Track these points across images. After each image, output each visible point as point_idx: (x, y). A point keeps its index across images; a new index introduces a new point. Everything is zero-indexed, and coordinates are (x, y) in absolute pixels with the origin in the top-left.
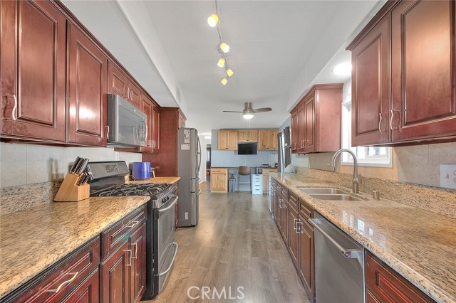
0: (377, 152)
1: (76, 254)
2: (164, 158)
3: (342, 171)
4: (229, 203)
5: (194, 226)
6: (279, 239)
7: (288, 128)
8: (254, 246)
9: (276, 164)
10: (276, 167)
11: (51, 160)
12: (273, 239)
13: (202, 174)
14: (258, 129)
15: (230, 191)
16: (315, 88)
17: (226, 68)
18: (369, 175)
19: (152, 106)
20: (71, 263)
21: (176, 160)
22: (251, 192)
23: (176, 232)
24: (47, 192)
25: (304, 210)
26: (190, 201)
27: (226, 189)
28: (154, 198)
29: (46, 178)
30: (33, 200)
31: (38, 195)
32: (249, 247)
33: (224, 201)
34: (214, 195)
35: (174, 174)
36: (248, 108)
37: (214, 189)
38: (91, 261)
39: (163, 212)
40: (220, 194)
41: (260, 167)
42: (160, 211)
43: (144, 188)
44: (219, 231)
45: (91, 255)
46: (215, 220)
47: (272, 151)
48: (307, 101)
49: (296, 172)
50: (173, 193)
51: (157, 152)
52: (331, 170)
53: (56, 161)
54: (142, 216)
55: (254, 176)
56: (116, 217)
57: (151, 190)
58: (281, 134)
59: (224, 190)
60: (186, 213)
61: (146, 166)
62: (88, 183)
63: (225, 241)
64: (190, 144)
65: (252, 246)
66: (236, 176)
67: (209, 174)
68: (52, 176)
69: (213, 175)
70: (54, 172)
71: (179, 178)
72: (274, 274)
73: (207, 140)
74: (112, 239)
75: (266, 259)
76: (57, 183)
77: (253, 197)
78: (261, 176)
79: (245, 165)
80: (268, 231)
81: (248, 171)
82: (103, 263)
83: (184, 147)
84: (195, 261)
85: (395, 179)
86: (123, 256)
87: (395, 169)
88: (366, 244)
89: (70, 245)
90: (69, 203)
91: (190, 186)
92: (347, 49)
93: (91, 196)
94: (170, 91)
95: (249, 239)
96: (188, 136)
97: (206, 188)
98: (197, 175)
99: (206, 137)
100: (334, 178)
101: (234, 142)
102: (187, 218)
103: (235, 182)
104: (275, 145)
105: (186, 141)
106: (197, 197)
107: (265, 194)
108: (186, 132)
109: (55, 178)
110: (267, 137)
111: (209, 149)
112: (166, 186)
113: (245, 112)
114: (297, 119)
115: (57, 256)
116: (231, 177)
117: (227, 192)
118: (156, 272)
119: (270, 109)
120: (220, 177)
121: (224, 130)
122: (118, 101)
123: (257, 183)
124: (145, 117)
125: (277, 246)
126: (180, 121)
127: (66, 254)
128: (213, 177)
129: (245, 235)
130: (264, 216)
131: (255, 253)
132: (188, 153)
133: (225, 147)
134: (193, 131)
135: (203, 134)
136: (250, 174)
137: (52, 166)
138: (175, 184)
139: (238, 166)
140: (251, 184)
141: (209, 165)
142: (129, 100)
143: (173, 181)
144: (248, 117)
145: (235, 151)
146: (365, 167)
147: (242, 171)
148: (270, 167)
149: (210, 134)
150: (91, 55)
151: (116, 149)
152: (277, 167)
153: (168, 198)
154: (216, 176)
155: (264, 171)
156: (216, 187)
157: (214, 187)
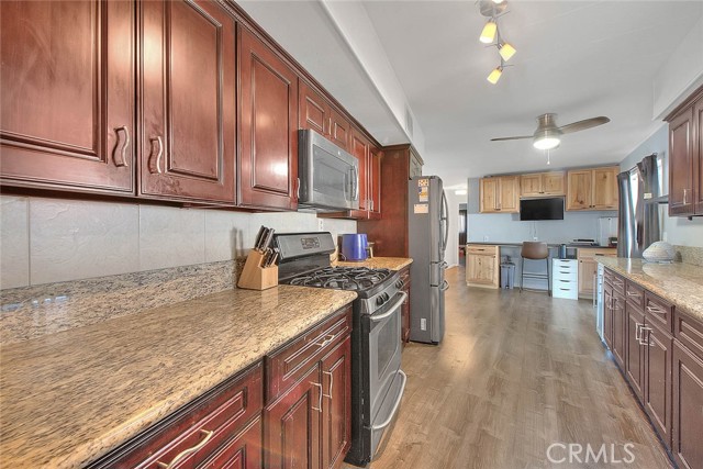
1: (214, 395)
2: (387, 228)
4: (503, 309)
5: (435, 344)
8: (564, 412)
9: (613, 239)
10: (613, 246)
11: (235, 231)
12: (617, 410)
13: (451, 255)
15: (504, 287)
17: (499, 43)
19: (368, 146)
20: (204, 412)
21: (406, 231)
22: (550, 293)
23: (406, 350)
24: (230, 274)
26: (429, 301)
27: (496, 282)
28: (363, 296)
29: (228, 255)
30: (213, 285)
31: (218, 278)
32: (552, 415)
33: (492, 304)
34: (472, 290)
35: (403, 254)
36: (547, 125)
37: (472, 281)
38: (245, 406)
39: (378, 322)
40: (483, 291)
41: (572, 245)
42: (374, 318)
43: (352, 275)
44: (484, 362)
45: (245, 395)
46: (476, 339)
47: (604, 212)
49: (679, 258)
50: (398, 287)
51: (376, 217)
53: (241, 232)
54: (343, 326)
55: (557, 263)
56: (291, 330)
57: (361, 281)
59: (492, 283)
60: (423, 320)
61: (361, 240)
62: (277, 263)
63: (495, 386)
64: (429, 203)
65: (560, 413)
66: (516, 261)
67: (463, 254)
68: (236, 252)
70: (239, 248)
71: (410, 261)
73: (459, 196)
74: (287, 367)
76: (240, 261)
77: (554, 303)
79: (535, 239)
80: (598, 387)
82: (270, 408)
83: (420, 209)
84: (437, 412)
86: (309, 393)
89: (196, 384)
90: (251, 292)
91: (428, 276)
93: (280, 283)
94: (395, 118)
95: (551, 395)
96: (425, 190)
97: (458, 278)
98: (441, 256)
99: (458, 190)
101: (513, 199)
102: (423, 328)
103: (514, 271)
104: (610, 198)
105: (423, 198)
106: (441, 294)
107: (586, 299)
108: (422, 183)
109: (239, 255)
110: (589, 184)
111: (464, 212)
112: (385, 275)
113: (538, 135)
115: (168, 405)
116: (506, 261)
117: (497, 287)
118: (367, 423)
119: (603, 120)
120: (484, 260)
121: (493, 177)
122: (314, 138)
124: (355, 163)
125: (629, 432)
126: (412, 166)
127: (186, 400)
128: (472, 259)
129: (540, 385)
130: (583, 347)
132: (425, 217)
133: (493, 206)
134: (436, 182)
135: (452, 188)
136: (546, 257)
137: (235, 240)
138: (402, 271)
139: (521, 242)
140: (549, 278)
141: (463, 238)
142: (332, 138)
143: (398, 265)
144: (546, 144)
147: (528, 251)
148: (596, 246)
149: (466, 186)
150: (275, 73)
151: (320, 215)
152: (615, 245)
153: (388, 297)
154: (477, 258)
155: (582, 252)
156: (476, 277)
157: (472, 277)
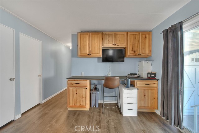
14: (128, 32)
15: (93, 106)
27: (88, 106)
66: (100, 88)
69: (71, 89)
78: (134, 91)
81: (116, 83)
101: (98, 47)
117: (88, 109)
120: (79, 90)
123: (130, 101)
145: (99, 58)
147: (108, 83)
154: (75, 89)
155: (138, 83)
156: (74, 104)
157: (71, 104)
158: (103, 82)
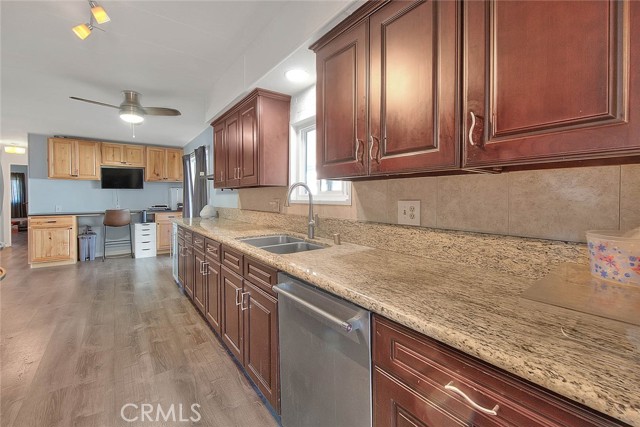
0: (330, 187)
3: (290, 211)
6: (201, 326)
7: (203, 148)
8: (156, 351)
9: (180, 204)
10: (179, 210)
12: (191, 328)
14: (146, 146)
15: (83, 259)
16: (256, 93)
18: (324, 215)
22: (132, 256)
25: (256, 274)
27: (74, 256)
32: (146, 358)
34: (38, 272)
36: (131, 102)
40: (56, 269)
41: (151, 210)
47: (174, 184)
48: (243, 110)
49: (217, 215)
52: (275, 210)
55: (138, 227)
58: (188, 157)
59: (68, 259)
65: (153, 353)
66: (97, 231)
69: (39, 232)
72: (204, 389)
75: (184, 369)
77: (138, 264)
78: (152, 226)
79: (118, 207)
81: (125, 218)
85: (355, 218)
87: (354, 207)
88: (379, 309)
92: (310, 48)
95: (144, 344)
100: (278, 221)
101: (93, 165)
103: (96, 241)
104: (177, 174)
107: (163, 254)
110: (163, 160)
111: (20, 175)
113: (124, 108)
114: (225, 136)
116: (85, 232)
117: (75, 261)
120: (57, 234)
121: (65, 137)
123: (146, 239)
125: (199, 339)
129: (134, 339)
130: (164, 292)
131: (160, 367)
133: (68, 172)
136: (129, 223)
139: (104, 211)
141: (19, 209)
144: (131, 119)
145: (97, 181)
146: (320, 205)
147: (111, 219)
148: (169, 210)
149: (24, 143)
152: (182, 208)
154: (45, 232)
155: (159, 216)
156: (44, 256)
157: (39, 256)
158: (102, 219)
